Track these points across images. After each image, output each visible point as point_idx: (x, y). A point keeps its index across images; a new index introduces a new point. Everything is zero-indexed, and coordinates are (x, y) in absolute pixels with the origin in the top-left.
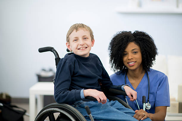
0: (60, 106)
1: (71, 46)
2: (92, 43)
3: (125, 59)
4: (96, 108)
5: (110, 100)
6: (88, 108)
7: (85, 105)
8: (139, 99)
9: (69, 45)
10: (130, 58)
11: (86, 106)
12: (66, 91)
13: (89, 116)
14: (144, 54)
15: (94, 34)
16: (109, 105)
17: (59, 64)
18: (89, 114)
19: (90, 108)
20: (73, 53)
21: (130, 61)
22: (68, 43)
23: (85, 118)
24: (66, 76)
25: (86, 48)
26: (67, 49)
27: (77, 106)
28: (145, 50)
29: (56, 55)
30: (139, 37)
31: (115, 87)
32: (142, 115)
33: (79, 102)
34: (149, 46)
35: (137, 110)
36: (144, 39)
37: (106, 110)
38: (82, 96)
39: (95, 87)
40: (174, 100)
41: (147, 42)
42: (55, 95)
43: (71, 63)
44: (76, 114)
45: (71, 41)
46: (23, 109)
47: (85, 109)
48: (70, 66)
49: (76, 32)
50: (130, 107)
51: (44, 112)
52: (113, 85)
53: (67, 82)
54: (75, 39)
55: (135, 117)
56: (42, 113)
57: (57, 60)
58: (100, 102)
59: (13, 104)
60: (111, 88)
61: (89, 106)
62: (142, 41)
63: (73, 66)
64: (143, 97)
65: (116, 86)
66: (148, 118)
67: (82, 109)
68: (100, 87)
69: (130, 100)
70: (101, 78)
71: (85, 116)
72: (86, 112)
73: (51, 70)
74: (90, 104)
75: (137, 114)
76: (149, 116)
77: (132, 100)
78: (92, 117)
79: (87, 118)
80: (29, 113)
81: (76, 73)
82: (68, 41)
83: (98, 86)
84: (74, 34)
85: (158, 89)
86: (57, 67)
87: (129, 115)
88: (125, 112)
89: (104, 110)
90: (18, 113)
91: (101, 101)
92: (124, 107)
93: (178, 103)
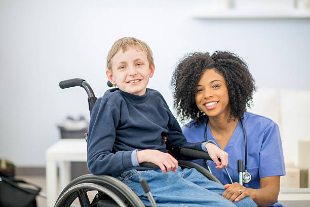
0: (98, 179)
1: (115, 78)
2: (150, 71)
3: (199, 97)
4: (159, 181)
5: (183, 168)
6: (146, 182)
7: (139, 177)
8: (231, 166)
9: (111, 76)
10: (207, 95)
11: (141, 179)
12: (108, 154)
13: (147, 195)
14: (232, 89)
15: (154, 56)
16: (180, 177)
17: (94, 107)
18: (147, 191)
19: (148, 181)
20: (118, 89)
21: (208, 101)
22: (110, 71)
23: (140, 200)
24: (107, 128)
25: (140, 80)
26: (109, 82)
27: (126, 179)
28: (234, 82)
29: (89, 92)
30: (222, 60)
31: (191, 145)
32: (237, 192)
33: (130, 172)
34: (239, 75)
35: (228, 185)
36: (230, 64)
37: (176, 185)
38: (135, 162)
39: (157, 146)
40: (292, 166)
41: (235, 69)
42: (89, 161)
43: (114, 107)
44: (124, 192)
45: (115, 68)
46: (35, 186)
47: (140, 184)
48: (113, 112)
49: (124, 52)
50: (217, 180)
51: (70, 190)
52: (187, 143)
53: (108, 139)
54: (122, 64)
55: (225, 196)
56: (67, 192)
57: (92, 101)
58: (165, 171)
59: (18, 177)
60: (185, 147)
61: (147, 179)
62: (227, 67)
63: (118, 111)
64: (238, 161)
65: (193, 144)
66: (247, 196)
67: (135, 183)
68: (165, 146)
69: (216, 167)
70: (167, 131)
71: (140, 195)
72: (142, 189)
73: (82, 119)
74: (148, 176)
75: (228, 192)
76: (248, 194)
77: (221, 167)
78: (152, 198)
79: (144, 198)
80: (46, 192)
81: (124, 124)
82: (110, 68)
83: (161, 145)
84: (120, 57)
85: (262, 148)
86: (91, 114)
87: (215, 193)
88: (208, 187)
89: (173, 185)
90: (26, 192)
91: (167, 169)
92: (206, 179)
93: (298, 171)
